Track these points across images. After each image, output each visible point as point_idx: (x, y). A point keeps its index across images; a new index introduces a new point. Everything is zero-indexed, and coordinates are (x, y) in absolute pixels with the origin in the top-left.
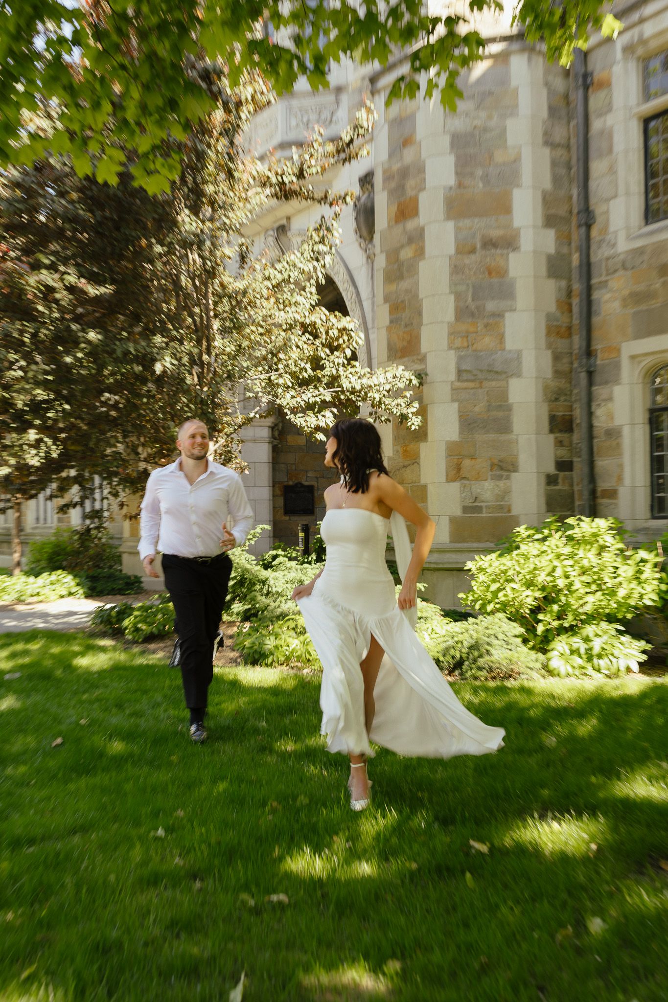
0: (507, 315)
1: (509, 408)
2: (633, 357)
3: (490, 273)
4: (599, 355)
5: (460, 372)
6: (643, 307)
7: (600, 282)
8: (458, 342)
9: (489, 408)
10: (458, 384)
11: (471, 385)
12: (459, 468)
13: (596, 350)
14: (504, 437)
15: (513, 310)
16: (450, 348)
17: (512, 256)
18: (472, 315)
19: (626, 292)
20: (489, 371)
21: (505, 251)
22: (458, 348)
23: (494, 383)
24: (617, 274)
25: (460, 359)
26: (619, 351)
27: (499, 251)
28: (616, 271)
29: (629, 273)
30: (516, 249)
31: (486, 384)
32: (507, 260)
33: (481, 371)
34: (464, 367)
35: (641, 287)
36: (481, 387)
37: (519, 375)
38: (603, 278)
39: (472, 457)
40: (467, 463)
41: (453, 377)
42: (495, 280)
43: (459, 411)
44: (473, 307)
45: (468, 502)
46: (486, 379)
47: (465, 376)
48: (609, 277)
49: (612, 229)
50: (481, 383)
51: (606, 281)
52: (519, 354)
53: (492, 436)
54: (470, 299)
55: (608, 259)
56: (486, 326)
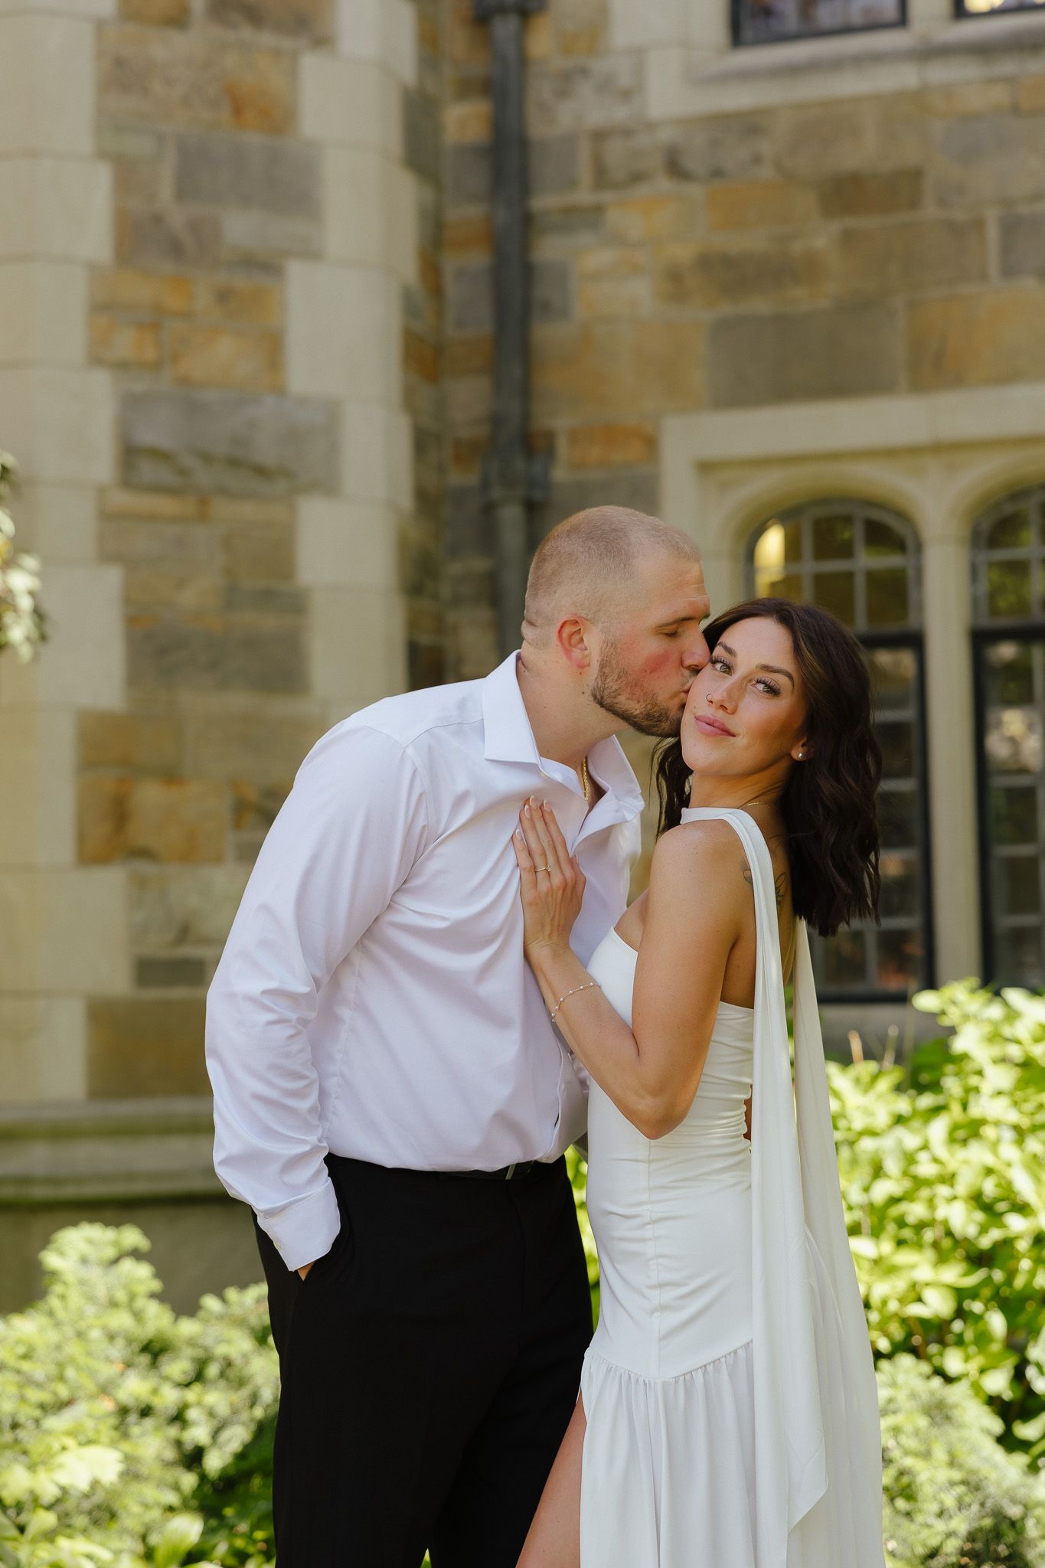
0: (296, 270)
1: (295, 604)
2: (706, 467)
3: (238, 111)
4: (563, 448)
5: (130, 454)
6: (759, 305)
7: (569, 211)
8: (126, 343)
9: (231, 597)
10: (123, 500)
11: (167, 505)
12: (119, 812)
13: (550, 437)
14: (280, 707)
15: (312, 254)
16: (96, 360)
17: (311, 64)
18: (175, 249)
19: (683, 252)
20: (235, 463)
21: (287, 43)
22: (122, 367)
23: (247, 510)
24: (642, 191)
25: (131, 405)
26: (651, 443)
27: (267, 39)
28: (637, 178)
29: (695, 191)
30: (323, 41)
31: (224, 509)
32: (293, 74)
33: (206, 458)
34: (148, 436)
35: (752, 241)
36: (203, 517)
37: (328, 486)
38: (584, 196)
39: (171, 776)
40: (149, 795)
41: (102, 466)
42: (253, 139)
43: (128, 600)
44: (177, 218)
45: (158, 946)
46: (223, 491)
47: (149, 471)
48: (607, 197)
49: (621, 35)
50: (203, 501)
51: (598, 209)
52: (332, 412)
53: (238, 701)
54: (166, 192)
55: (600, 136)
56: (224, 296)
